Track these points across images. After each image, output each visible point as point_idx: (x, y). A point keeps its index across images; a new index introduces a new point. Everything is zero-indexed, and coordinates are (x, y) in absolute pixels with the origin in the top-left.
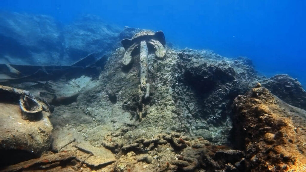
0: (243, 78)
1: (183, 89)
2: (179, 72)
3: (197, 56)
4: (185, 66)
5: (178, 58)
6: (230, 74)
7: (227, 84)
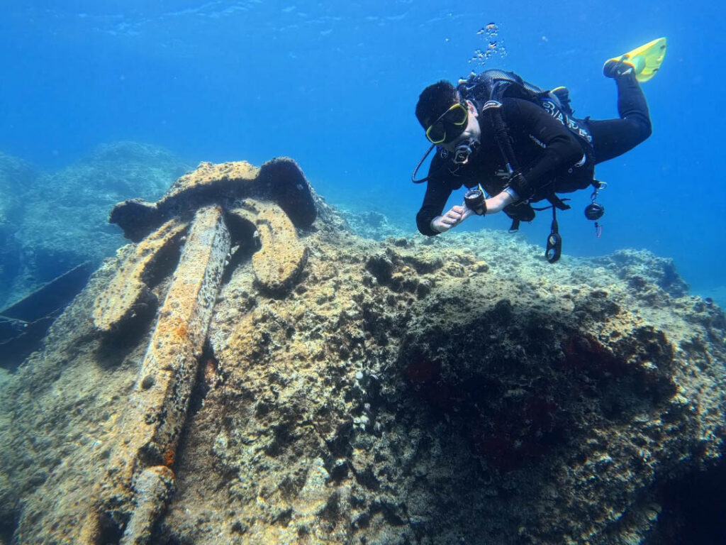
0: (697, 369)
1: (395, 448)
2: (369, 354)
3: (457, 265)
4: (404, 320)
5: (366, 282)
6: (649, 365)
7: (638, 424)
